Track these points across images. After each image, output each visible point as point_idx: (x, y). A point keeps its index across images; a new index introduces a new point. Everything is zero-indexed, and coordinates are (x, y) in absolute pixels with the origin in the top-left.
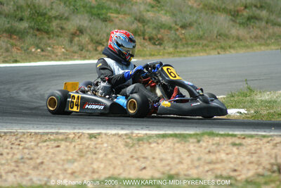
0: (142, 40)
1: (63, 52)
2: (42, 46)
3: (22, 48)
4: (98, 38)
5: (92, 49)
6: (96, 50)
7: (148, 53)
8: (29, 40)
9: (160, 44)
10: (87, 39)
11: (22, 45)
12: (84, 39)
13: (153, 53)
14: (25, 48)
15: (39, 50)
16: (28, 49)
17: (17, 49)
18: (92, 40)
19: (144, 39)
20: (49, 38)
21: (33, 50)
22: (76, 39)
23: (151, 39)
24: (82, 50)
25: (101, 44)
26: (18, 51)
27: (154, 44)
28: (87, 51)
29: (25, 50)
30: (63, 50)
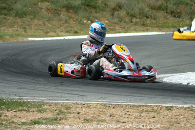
0: (165, 14)
1: (107, 23)
2: (91, 18)
3: (77, 20)
4: (132, 12)
5: (128, 21)
6: (132, 22)
7: (170, 24)
8: (81, 13)
9: (179, 17)
10: (124, 13)
11: (77, 17)
12: (122, 13)
13: (175, 25)
14: (79, 20)
15: (89, 22)
16: (81, 21)
17: (74, 21)
18: (128, 14)
19: (167, 12)
20: (96, 12)
21: (85, 22)
22: (116, 13)
23: (172, 13)
24: (121, 22)
25: (135, 17)
26: (74, 22)
27: (175, 16)
28: (125, 22)
29: (79, 22)
30: (107, 21)
